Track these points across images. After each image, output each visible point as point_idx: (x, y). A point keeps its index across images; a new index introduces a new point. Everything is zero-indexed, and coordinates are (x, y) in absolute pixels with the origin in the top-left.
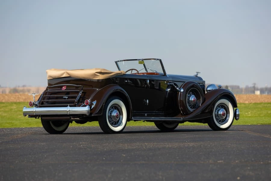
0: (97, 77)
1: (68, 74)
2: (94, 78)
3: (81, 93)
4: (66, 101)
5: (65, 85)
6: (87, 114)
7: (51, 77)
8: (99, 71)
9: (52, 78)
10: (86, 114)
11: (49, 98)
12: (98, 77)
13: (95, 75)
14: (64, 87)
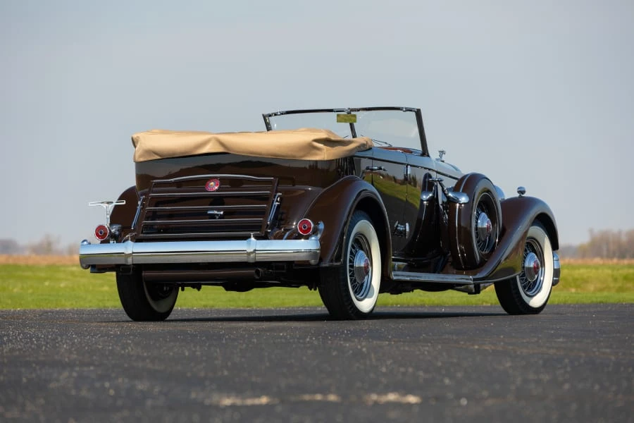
0: (316, 155)
1: (222, 144)
2: (304, 156)
3: (277, 201)
4: (216, 222)
5: (216, 178)
6: (313, 262)
7: (156, 153)
8: (323, 135)
9: (159, 158)
10: (308, 261)
11: (154, 215)
12: (318, 152)
13: (310, 147)
14: (212, 183)
